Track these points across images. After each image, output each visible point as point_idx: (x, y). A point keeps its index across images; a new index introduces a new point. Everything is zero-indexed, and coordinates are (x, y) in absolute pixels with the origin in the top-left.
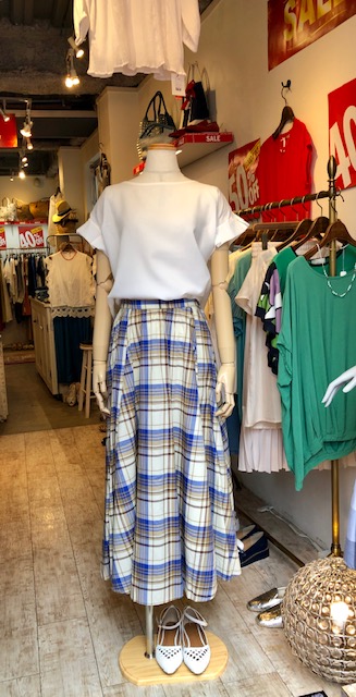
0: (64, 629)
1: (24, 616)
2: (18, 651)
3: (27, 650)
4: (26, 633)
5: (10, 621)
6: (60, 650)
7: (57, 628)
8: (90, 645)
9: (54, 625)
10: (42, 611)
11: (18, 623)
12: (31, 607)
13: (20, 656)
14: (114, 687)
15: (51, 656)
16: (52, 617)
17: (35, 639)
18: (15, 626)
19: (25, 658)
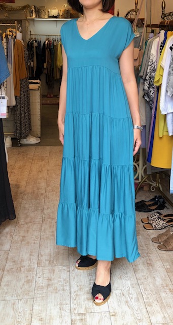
0: (53, 271)
1: (30, 260)
2: (23, 281)
3: (28, 282)
4: (29, 270)
5: (21, 262)
6: (49, 285)
7: (49, 270)
8: (68, 284)
9: (48, 268)
10: (42, 258)
11: (26, 263)
12: (36, 255)
13: (23, 285)
14: (79, 314)
15: (42, 288)
16: (47, 262)
17: (35, 275)
18: (24, 265)
19: (26, 286)
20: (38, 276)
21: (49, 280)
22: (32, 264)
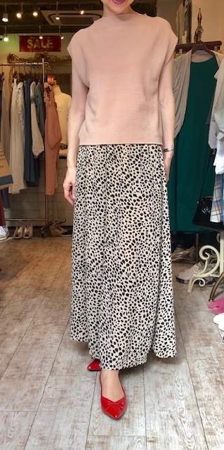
22: (42, 372)
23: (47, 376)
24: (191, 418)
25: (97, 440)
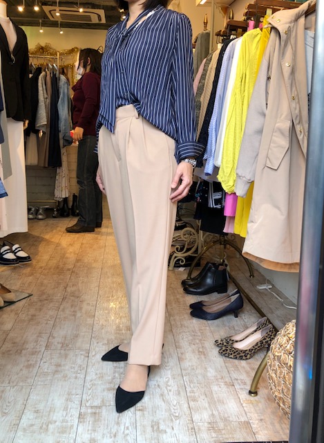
1: (36, 341)
2: (21, 366)
3: (28, 366)
6: (56, 371)
9: (59, 352)
10: (53, 340)
11: (30, 345)
12: (45, 336)
15: (46, 374)
16: (60, 345)
17: (39, 360)
18: (27, 347)
19: (25, 372)
20: (44, 360)
21: (58, 365)
22: (38, 347)
23: (43, 351)
24: (176, 386)
25: (89, 411)
